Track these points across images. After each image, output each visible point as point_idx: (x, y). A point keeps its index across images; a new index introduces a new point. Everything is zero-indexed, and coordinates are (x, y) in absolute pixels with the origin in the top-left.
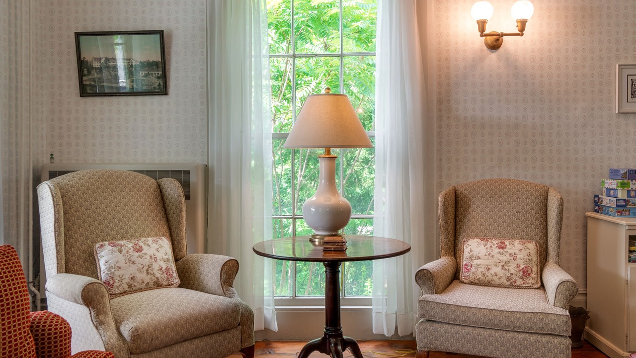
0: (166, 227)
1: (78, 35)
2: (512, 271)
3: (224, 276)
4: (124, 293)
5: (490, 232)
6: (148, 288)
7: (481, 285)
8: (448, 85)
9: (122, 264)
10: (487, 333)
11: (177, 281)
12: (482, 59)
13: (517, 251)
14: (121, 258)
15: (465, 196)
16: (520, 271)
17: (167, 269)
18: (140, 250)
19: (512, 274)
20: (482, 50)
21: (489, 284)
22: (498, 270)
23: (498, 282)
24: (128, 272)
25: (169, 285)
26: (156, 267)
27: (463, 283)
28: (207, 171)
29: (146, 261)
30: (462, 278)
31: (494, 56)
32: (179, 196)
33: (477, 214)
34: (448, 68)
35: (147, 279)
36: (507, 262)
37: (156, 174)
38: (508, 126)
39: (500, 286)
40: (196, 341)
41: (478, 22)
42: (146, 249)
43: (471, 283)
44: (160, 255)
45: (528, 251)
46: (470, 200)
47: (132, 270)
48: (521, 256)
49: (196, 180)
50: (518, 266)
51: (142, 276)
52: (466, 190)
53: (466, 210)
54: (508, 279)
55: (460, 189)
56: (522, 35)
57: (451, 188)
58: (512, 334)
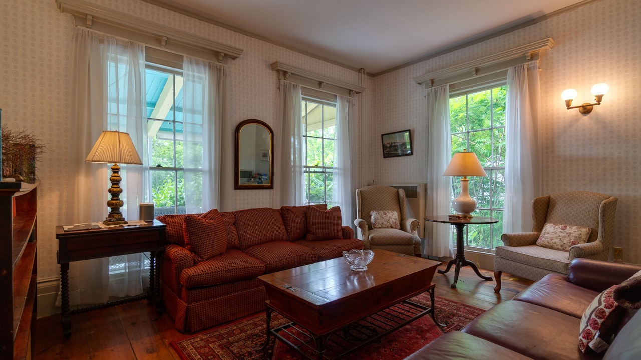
0: (398, 208)
1: (382, 135)
2: (565, 242)
3: (412, 226)
4: (380, 228)
5: (564, 221)
6: (388, 228)
7: (547, 248)
8: (553, 138)
9: (379, 218)
10: (524, 266)
11: (399, 227)
12: (577, 121)
13: (572, 232)
14: (379, 217)
15: (554, 201)
16: (570, 243)
17: (395, 223)
18: (386, 214)
19: (564, 244)
20: (577, 116)
21: (552, 248)
22: (557, 241)
23: (556, 247)
24: (381, 221)
25: (396, 228)
26: (391, 221)
27: (538, 246)
28: (426, 186)
29: (387, 218)
30: (537, 243)
31: (586, 118)
32: (403, 196)
33: (559, 210)
34: (553, 129)
35: (387, 225)
36: (564, 237)
37: (398, 188)
38: (571, 161)
39: (558, 250)
40: (395, 246)
41: (566, 101)
42: (388, 214)
43: (542, 246)
44: (393, 217)
45: (580, 233)
46: (556, 203)
47: (382, 221)
48: (574, 235)
49: (420, 191)
50: (570, 240)
51: (386, 223)
52: (555, 197)
53: (552, 209)
54: (562, 246)
55: (552, 197)
56: (599, 104)
57: (545, 196)
58: (537, 269)
